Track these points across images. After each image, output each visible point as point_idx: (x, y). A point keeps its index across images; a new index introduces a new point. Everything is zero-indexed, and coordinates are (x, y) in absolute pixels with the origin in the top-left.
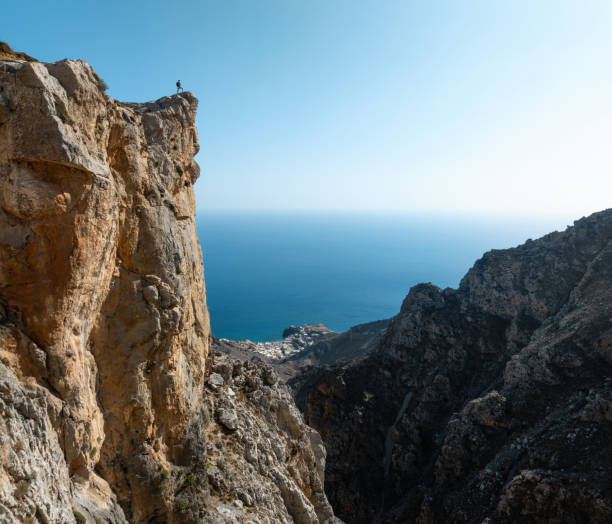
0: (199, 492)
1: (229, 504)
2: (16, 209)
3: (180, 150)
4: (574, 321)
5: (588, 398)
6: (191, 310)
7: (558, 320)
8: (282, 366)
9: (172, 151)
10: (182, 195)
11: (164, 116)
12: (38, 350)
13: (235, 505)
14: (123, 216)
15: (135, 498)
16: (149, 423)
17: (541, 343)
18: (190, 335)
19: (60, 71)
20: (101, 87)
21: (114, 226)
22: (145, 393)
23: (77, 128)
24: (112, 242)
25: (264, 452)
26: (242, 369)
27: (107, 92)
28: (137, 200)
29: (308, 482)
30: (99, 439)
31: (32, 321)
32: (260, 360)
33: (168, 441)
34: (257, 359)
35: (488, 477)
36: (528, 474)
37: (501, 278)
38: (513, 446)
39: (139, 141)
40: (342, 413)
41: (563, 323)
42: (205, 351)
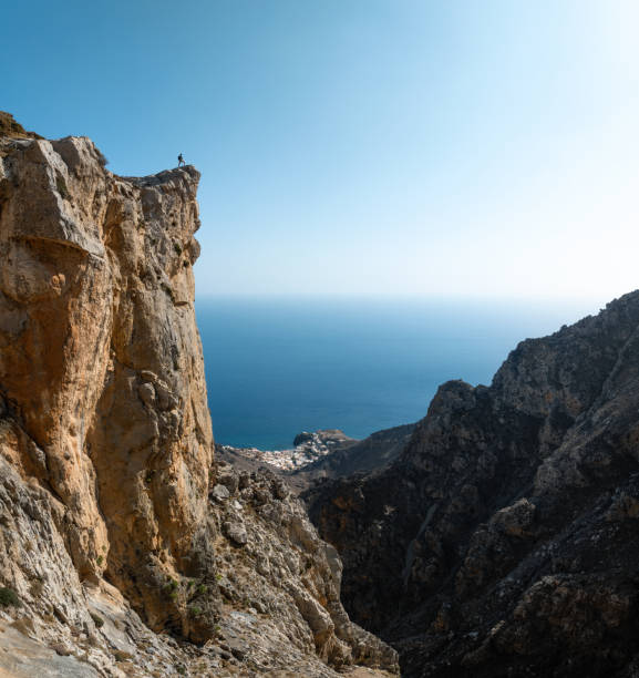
0: (210, 601)
1: (244, 612)
2: (14, 293)
3: (179, 226)
4: (606, 414)
5: (614, 498)
6: (191, 413)
7: (591, 415)
8: (293, 478)
9: (170, 228)
10: (181, 277)
11: (163, 190)
12: (38, 450)
13: (249, 612)
14: (117, 302)
15: (148, 605)
16: (154, 534)
17: (574, 444)
18: (191, 441)
19: (65, 148)
20: (102, 162)
21: (108, 313)
22: (147, 504)
23: (74, 204)
24: (106, 331)
25: (276, 565)
26: (250, 481)
27: (106, 167)
28: (132, 283)
29: (324, 592)
30: (104, 548)
31: (30, 417)
32: (268, 471)
33: (174, 552)
34: (266, 470)
35: (509, 585)
36: (549, 580)
37: (536, 371)
38: (537, 553)
39: (136, 216)
40: (360, 527)
41: (595, 419)
42: (208, 461)
